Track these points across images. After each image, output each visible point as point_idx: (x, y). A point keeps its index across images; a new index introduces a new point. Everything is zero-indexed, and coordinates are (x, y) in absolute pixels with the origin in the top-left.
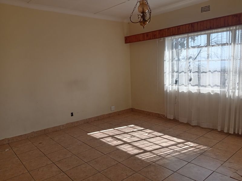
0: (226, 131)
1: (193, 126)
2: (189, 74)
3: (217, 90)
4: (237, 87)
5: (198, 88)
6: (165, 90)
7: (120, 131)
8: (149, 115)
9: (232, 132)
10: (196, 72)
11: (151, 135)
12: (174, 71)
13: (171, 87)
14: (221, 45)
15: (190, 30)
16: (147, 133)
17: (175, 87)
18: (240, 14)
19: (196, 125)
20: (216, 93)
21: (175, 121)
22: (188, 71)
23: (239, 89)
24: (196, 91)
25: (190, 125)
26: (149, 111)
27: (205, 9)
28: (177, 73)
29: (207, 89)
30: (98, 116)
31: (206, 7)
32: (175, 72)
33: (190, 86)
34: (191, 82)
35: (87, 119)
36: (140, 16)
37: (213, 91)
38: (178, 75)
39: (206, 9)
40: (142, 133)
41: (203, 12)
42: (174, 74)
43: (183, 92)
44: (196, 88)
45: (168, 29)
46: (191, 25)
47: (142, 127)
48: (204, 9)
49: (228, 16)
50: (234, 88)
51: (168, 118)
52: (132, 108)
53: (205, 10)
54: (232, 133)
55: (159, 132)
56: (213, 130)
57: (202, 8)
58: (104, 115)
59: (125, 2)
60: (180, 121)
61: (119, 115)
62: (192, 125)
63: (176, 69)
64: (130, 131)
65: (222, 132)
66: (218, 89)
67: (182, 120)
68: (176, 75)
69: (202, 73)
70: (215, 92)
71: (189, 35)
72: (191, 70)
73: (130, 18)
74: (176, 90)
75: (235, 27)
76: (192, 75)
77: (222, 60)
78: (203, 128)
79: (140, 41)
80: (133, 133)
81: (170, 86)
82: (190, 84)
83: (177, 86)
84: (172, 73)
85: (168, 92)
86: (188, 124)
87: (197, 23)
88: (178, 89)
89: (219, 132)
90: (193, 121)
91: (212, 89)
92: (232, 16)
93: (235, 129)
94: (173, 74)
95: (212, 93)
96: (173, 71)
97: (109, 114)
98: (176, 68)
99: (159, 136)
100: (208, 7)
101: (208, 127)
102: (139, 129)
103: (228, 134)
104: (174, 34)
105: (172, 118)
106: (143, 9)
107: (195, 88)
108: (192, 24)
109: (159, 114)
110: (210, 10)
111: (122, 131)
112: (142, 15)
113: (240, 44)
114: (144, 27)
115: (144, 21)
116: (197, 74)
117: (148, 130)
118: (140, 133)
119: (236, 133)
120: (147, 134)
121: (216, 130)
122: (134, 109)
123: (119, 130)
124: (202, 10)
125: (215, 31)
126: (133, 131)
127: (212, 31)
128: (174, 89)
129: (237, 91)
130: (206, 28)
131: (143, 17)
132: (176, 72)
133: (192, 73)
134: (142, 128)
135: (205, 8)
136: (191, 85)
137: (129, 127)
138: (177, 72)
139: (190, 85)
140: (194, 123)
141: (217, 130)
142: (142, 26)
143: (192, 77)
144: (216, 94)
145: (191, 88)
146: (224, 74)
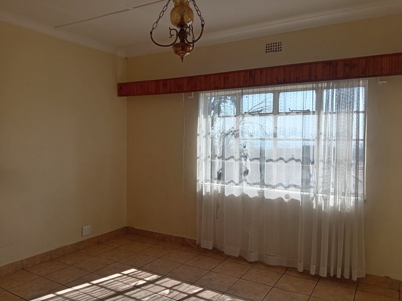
0: (313, 273)
1: (251, 263)
2: (244, 162)
3: (295, 194)
4: (332, 190)
5: (260, 189)
6: (198, 191)
7: (106, 288)
8: (163, 241)
9: (323, 274)
10: (257, 159)
11: (175, 293)
12: (216, 156)
13: (209, 186)
14: (302, 113)
15: (246, 82)
16: (167, 288)
17: (217, 186)
18: (337, 62)
19: (257, 260)
20: (293, 200)
21: (217, 253)
22: (242, 156)
23: (335, 194)
24: (257, 195)
25: (246, 261)
26: (163, 233)
27: (272, 48)
28: (221, 159)
29: (276, 190)
30: (51, 251)
31: (275, 45)
32: (217, 158)
33: (244, 185)
34: (247, 177)
35: (22, 261)
36: (174, 32)
37: (287, 196)
38: (223, 164)
39: (275, 47)
40: (157, 289)
41: (269, 52)
42: (215, 161)
43: (232, 195)
44: (257, 188)
45: (206, 76)
46: (248, 73)
47: (154, 273)
48: (270, 48)
49: (316, 63)
50: (327, 192)
51: (202, 246)
52: (127, 227)
53: (272, 50)
54: (325, 275)
55: (192, 284)
56: (288, 269)
57: (268, 46)
58: (66, 247)
59: (128, 10)
60: (225, 253)
61: (99, 243)
62: (248, 260)
63: (218, 152)
64: (127, 286)
65: (306, 273)
66: (297, 193)
67: (230, 250)
68: (219, 162)
69: (268, 161)
70: (292, 197)
71: (244, 91)
72: (247, 154)
73: (151, 33)
74: (219, 192)
75: (326, 84)
76: (248, 164)
77: (303, 140)
78: (269, 266)
79: (149, 93)
80: (135, 291)
81: (207, 183)
82: (246, 180)
83: (220, 185)
84: (212, 159)
85: (204, 194)
86: (241, 259)
87: (261, 70)
88: (223, 189)
89: (299, 273)
90: (252, 252)
91: (286, 192)
92: (323, 63)
93: (330, 268)
94: (213, 161)
95: (286, 200)
96: (213, 156)
97: (76, 244)
98: (218, 150)
99: (195, 295)
100: (277, 44)
101: (279, 265)
102: (148, 279)
103: (317, 277)
104: (217, 88)
105: (211, 248)
106: (182, 18)
107: (255, 188)
108: (250, 71)
109: (183, 239)
110: (281, 50)
111: (109, 289)
112: (179, 30)
113: (335, 113)
114: (182, 58)
115: (182, 44)
116: (258, 162)
117: (167, 279)
118: (151, 289)
119: (332, 275)
120: (167, 291)
121: (295, 269)
122: (133, 228)
123: (102, 287)
124: (268, 48)
125: (292, 87)
126: (136, 287)
127: (285, 87)
128: (215, 189)
129: (332, 197)
130: (277, 80)
131: (182, 34)
132: (219, 158)
133: (248, 160)
134: (155, 277)
135: (273, 45)
136: (248, 183)
137: (124, 275)
138: (222, 157)
139: (244, 182)
140: (253, 257)
141: (297, 269)
142: (179, 54)
143: (249, 169)
144: (294, 202)
145: (247, 188)
146: (308, 166)
